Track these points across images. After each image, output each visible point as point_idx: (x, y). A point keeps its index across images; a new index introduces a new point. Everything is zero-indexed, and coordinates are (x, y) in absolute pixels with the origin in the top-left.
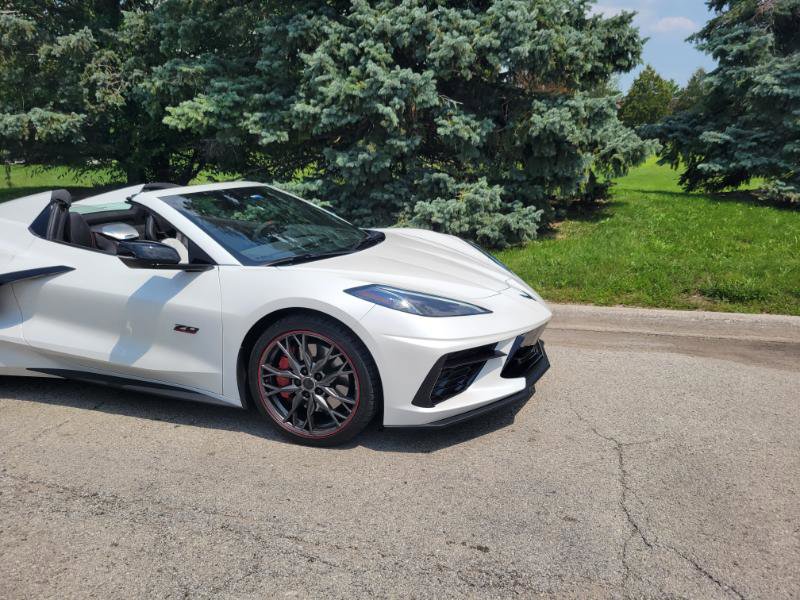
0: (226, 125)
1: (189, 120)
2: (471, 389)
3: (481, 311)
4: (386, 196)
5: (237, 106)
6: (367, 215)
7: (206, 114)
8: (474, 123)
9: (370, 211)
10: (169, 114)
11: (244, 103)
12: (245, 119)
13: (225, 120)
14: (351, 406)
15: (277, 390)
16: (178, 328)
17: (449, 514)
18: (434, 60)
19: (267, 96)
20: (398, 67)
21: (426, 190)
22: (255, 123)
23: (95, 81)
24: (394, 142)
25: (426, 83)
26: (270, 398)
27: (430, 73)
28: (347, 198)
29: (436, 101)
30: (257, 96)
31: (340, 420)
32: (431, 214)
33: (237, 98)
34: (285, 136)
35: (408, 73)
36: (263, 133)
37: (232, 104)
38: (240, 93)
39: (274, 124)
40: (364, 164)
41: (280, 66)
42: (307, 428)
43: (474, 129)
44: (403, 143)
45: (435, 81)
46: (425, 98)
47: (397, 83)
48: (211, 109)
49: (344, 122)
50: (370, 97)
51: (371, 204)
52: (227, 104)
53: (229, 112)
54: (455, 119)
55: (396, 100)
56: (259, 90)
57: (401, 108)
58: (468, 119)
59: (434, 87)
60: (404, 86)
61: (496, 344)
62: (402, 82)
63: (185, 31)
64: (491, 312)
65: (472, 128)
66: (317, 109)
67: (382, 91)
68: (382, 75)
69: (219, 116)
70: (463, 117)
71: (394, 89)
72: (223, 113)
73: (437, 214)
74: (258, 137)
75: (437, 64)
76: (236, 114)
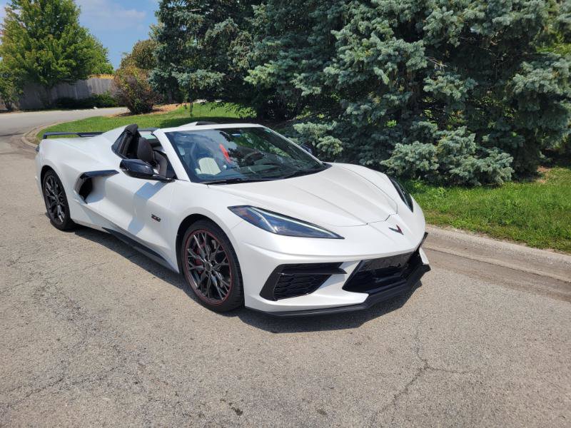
0: (282, 82)
1: (260, 78)
2: (315, 294)
3: (335, 236)
4: (382, 137)
5: (291, 69)
6: (369, 151)
7: (269, 74)
8: (457, 82)
9: (371, 148)
10: (248, 74)
11: (297, 66)
12: (295, 77)
13: (283, 79)
14: (228, 288)
15: (194, 267)
16: (153, 217)
17: (243, 380)
18: (428, 31)
19: (311, 61)
20: (394, 38)
21: (415, 134)
22: (301, 81)
23: (235, 51)
24: (388, 96)
25: (416, 50)
26: (192, 272)
27: (421, 42)
28: (357, 137)
29: (425, 65)
30: (304, 61)
31: (224, 296)
32: (406, 154)
33: (291, 63)
34: (318, 90)
35: (401, 43)
36: (303, 88)
37: (286, 68)
38: (294, 59)
39: (313, 82)
40: (366, 112)
41: (322, 40)
42: (207, 296)
43: (457, 87)
44: (395, 98)
45: (424, 48)
46: (413, 62)
47: (391, 51)
48: (272, 71)
49: (353, 80)
50: (373, 62)
51: (373, 143)
52: (283, 67)
53: (284, 73)
54: (440, 78)
55: (389, 64)
56: (309, 57)
57: (393, 70)
58: (452, 78)
59: (423, 53)
60: (397, 53)
61: (341, 263)
62: (395, 50)
63: (279, 17)
64: (343, 238)
65: (455, 86)
66: (337, 71)
67: (380, 58)
68: (381, 46)
69: (279, 76)
70: (449, 77)
71: (389, 55)
72: (281, 74)
73: (410, 155)
74: (301, 91)
75: (429, 34)
76: (289, 75)
